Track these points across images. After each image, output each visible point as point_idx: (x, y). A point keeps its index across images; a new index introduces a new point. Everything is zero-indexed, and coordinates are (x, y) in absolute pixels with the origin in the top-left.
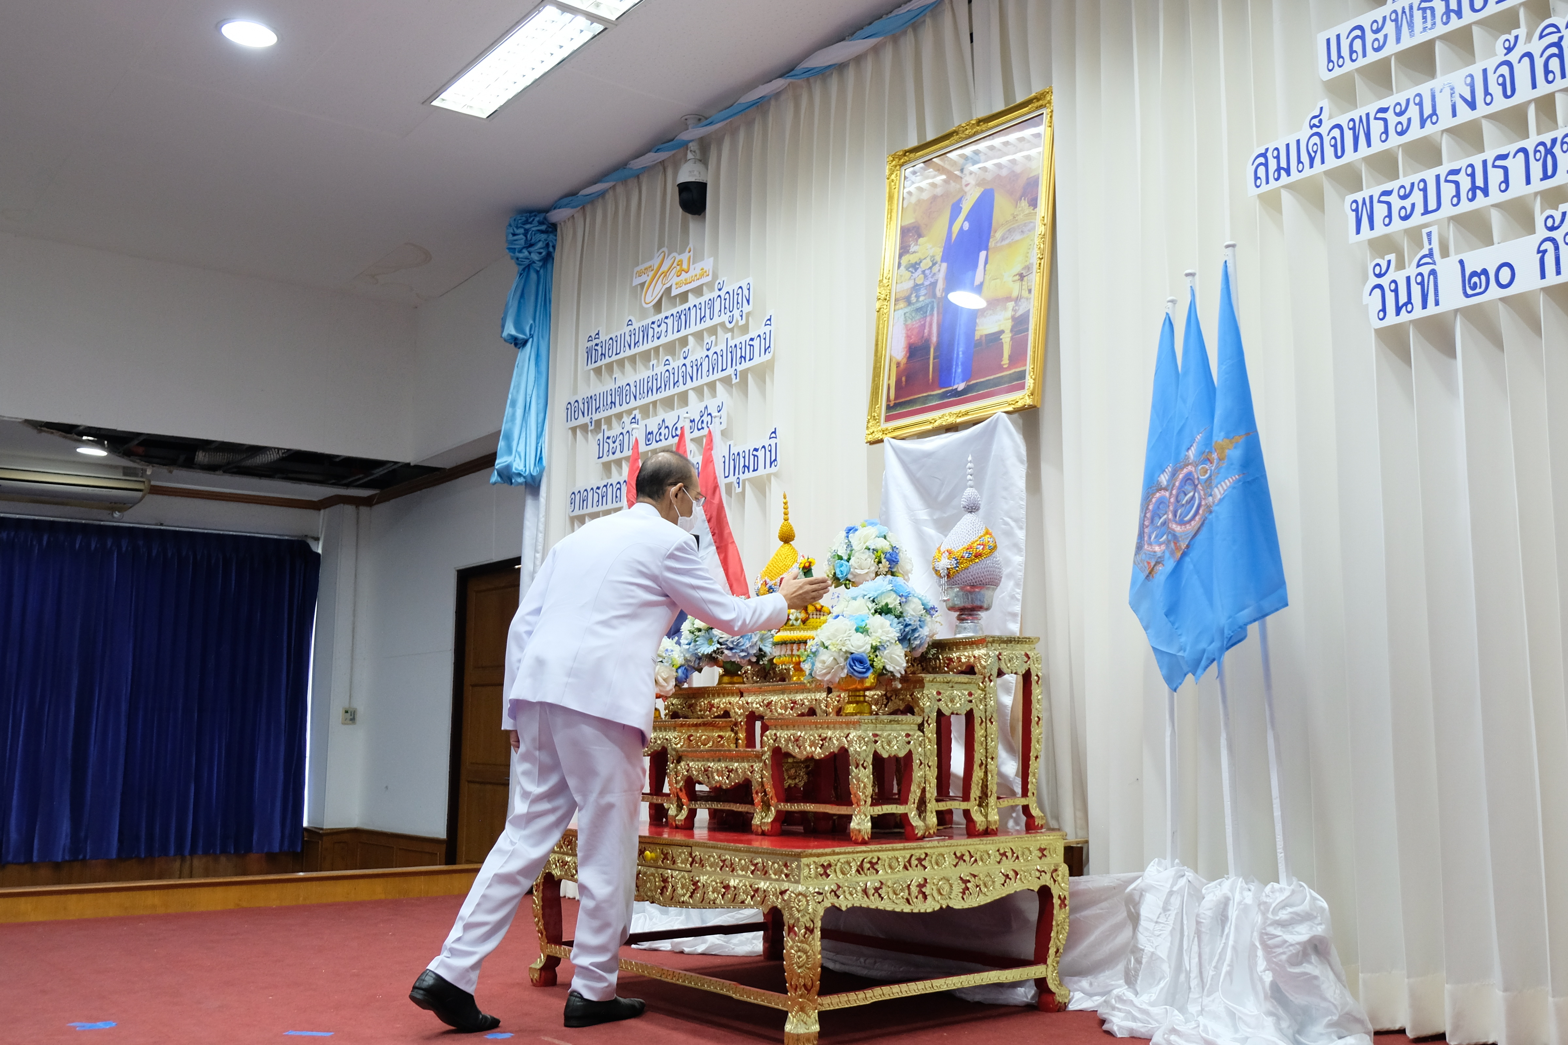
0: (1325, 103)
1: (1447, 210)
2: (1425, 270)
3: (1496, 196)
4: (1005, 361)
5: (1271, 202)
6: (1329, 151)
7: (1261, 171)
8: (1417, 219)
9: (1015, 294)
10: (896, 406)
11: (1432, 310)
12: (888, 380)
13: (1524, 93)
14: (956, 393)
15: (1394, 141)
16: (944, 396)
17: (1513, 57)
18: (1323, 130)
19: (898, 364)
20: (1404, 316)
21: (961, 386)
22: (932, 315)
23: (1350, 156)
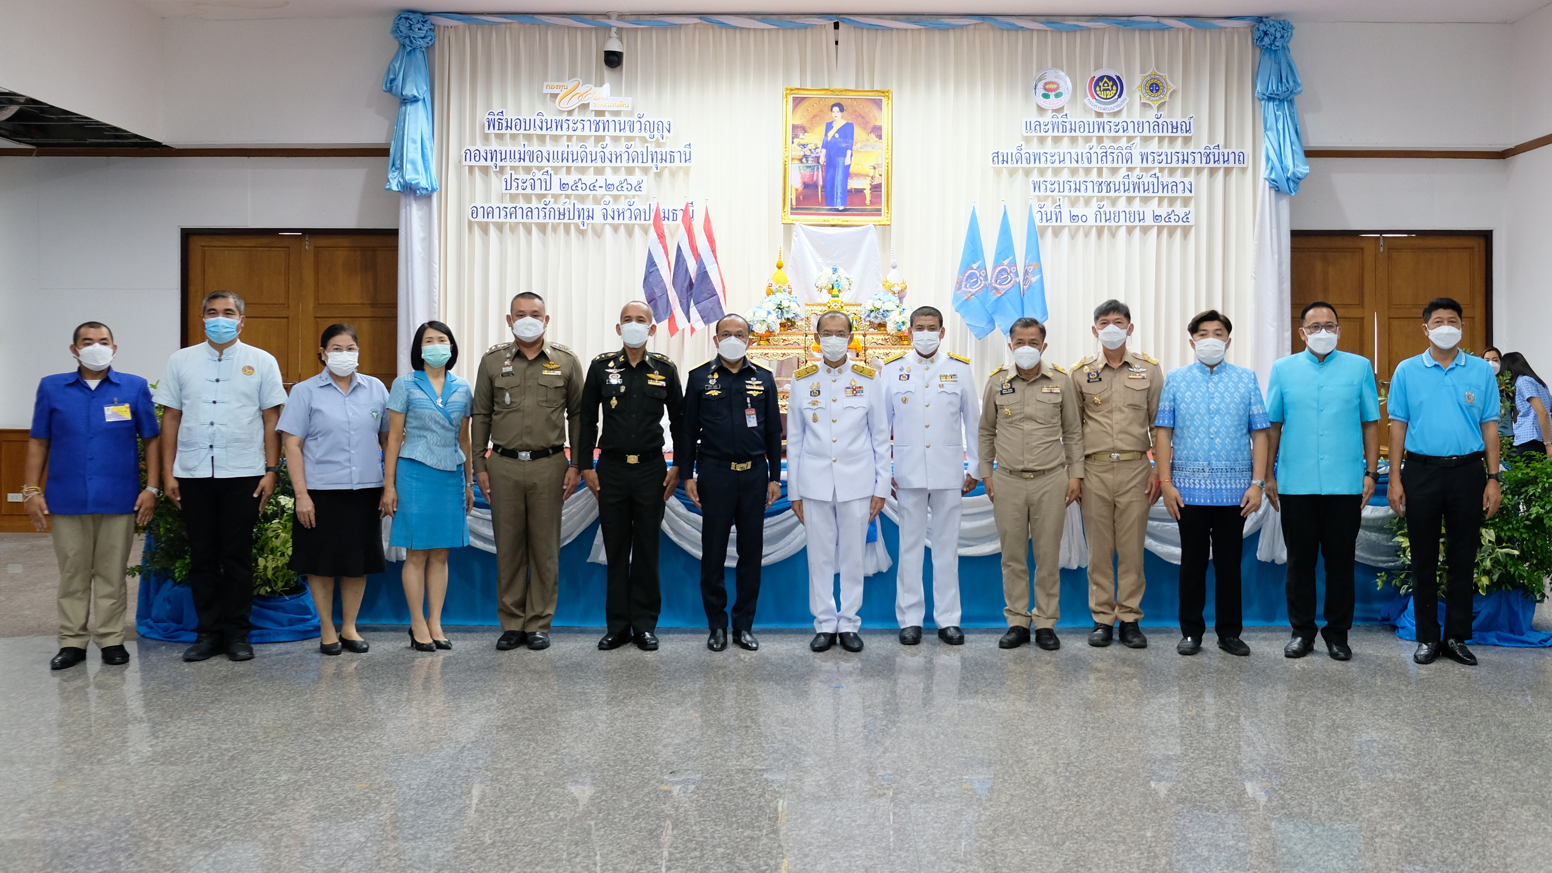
0: (1023, 143)
1: (1066, 193)
2: (1058, 210)
3: (1083, 193)
4: (868, 202)
5: (998, 172)
6: (1024, 161)
7: (996, 159)
8: (1056, 193)
9: (871, 174)
10: (797, 209)
11: (1059, 223)
12: (792, 196)
13: (1094, 164)
14: (838, 210)
15: (1049, 164)
16: (829, 210)
17: (1092, 151)
18: (1023, 152)
19: (797, 190)
20: (1049, 223)
21: (841, 208)
22: (818, 171)
23: (1032, 165)
